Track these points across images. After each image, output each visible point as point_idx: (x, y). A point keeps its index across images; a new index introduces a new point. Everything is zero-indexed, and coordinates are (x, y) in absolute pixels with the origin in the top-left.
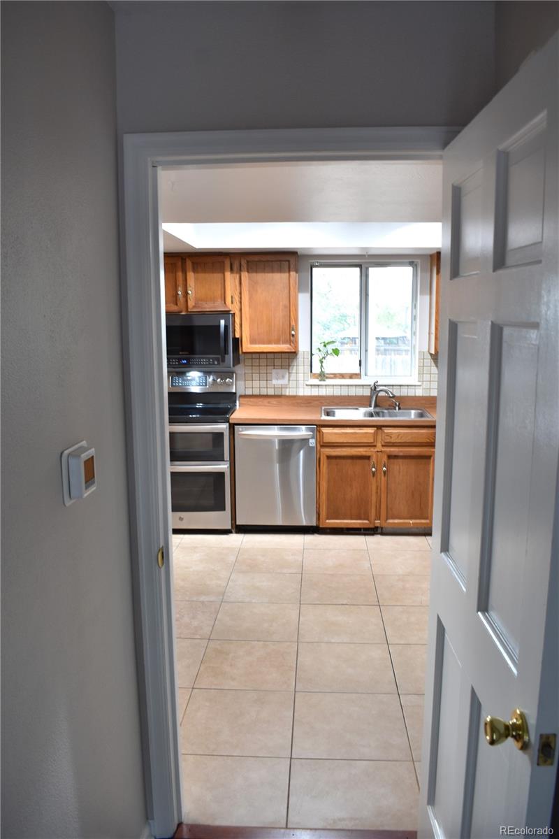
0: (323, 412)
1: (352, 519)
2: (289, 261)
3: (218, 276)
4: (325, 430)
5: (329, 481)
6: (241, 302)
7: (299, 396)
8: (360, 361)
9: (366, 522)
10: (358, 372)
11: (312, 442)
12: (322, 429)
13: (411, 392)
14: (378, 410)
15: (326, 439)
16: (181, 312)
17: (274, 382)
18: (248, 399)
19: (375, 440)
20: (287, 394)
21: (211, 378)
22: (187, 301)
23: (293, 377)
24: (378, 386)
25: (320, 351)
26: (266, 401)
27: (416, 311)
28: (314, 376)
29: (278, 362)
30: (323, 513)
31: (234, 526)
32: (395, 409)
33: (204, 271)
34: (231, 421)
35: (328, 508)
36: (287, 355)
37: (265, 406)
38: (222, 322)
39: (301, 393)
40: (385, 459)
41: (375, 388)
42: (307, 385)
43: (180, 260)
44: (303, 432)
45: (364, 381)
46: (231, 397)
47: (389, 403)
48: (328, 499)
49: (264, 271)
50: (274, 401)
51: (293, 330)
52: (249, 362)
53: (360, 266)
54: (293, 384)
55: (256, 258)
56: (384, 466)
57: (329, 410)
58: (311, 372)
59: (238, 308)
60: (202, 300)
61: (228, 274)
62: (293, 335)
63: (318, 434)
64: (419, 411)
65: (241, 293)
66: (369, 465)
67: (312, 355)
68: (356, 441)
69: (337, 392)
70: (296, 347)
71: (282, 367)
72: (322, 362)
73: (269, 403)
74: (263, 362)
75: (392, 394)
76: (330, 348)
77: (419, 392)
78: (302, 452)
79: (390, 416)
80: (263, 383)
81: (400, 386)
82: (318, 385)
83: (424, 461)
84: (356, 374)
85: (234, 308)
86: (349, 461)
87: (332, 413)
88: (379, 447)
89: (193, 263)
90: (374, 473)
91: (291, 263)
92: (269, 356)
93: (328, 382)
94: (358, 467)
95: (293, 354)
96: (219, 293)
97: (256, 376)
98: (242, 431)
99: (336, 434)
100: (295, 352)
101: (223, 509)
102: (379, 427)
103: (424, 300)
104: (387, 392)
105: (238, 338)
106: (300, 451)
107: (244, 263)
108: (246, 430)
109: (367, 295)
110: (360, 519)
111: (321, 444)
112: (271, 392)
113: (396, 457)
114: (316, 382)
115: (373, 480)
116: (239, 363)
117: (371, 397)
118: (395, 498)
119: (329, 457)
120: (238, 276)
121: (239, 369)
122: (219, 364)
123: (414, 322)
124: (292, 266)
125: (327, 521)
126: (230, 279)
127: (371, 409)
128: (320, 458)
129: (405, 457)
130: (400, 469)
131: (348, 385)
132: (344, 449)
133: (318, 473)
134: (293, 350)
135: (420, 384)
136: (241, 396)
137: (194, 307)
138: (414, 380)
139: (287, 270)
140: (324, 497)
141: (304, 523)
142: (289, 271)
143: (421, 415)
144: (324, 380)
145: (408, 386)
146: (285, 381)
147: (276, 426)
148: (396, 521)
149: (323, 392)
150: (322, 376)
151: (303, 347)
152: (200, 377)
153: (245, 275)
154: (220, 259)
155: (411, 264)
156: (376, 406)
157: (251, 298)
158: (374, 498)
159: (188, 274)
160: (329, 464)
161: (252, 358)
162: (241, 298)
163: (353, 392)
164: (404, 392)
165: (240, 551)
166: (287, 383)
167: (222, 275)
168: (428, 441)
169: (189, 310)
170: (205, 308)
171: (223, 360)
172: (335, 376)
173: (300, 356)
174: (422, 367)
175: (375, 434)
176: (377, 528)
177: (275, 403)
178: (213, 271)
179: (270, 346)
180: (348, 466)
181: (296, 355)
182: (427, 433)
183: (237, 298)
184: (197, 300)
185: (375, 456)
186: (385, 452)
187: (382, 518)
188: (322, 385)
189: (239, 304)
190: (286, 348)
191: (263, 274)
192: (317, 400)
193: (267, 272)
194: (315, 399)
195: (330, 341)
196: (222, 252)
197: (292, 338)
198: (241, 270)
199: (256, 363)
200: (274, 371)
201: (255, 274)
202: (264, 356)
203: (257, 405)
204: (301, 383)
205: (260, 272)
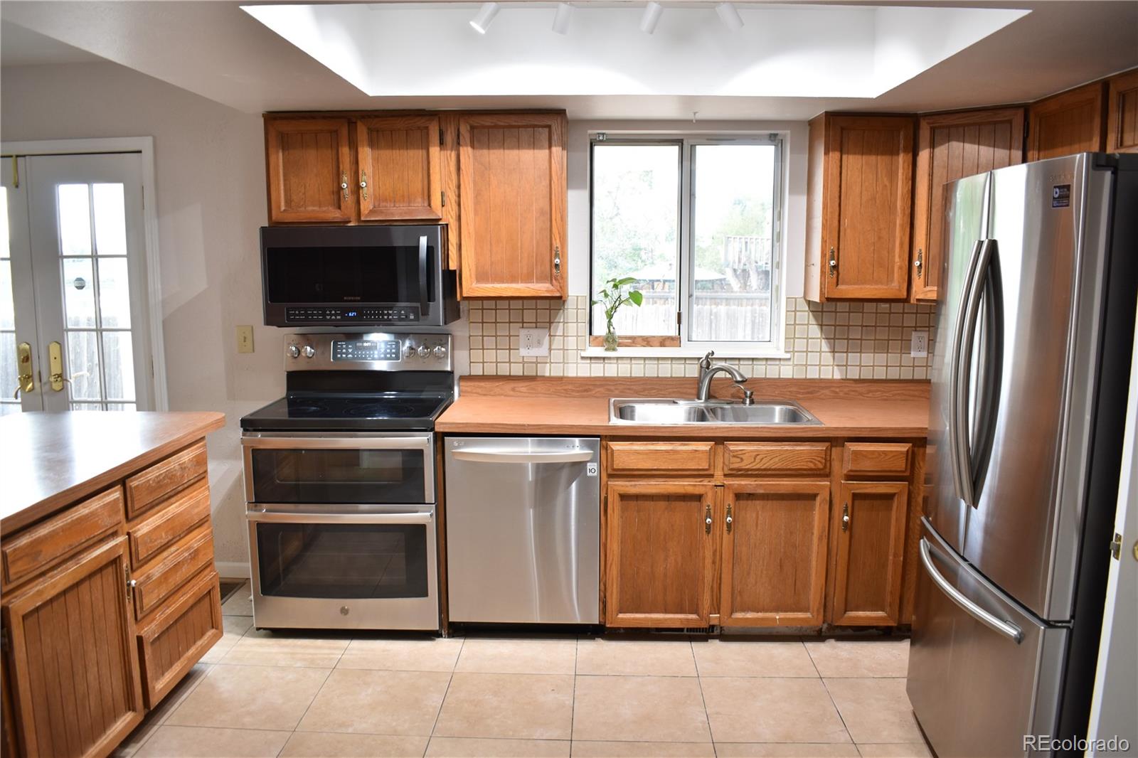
0: (612, 408)
1: (666, 612)
2: (549, 127)
3: (415, 155)
4: (616, 446)
5: (623, 542)
6: (459, 205)
7: (568, 378)
8: (679, 315)
9: (694, 616)
10: (673, 332)
11: (593, 468)
12: (610, 443)
13: (772, 372)
14: (712, 404)
15: (619, 463)
16: (350, 222)
17: (523, 352)
18: (477, 384)
19: (712, 465)
20: (547, 374)
21: (407, 343)
22: (358, 202)
23: (557, 342)
24: (712, 359)
25: (606, 295)
26: (508, 386)
27: (781, 226)
28: (597, 341)
29: (529, 316)
30: (613, 602)
31: (446, 624)
32: (744, 403)
33: (391, 145)
34: (437, 429)
35: (622, 591)
36: (546, 304)
37: (505, 396)
38: (423, 241)
39: (571, 372)
40: (730, 500)
41: (708, 364)
42: (583, 358)
43: (346, 125)
44: (575, 450)
45: (685, 351)
46: (444, 380)
47: (733, 391)
48: (622, 574)
49: (503, 145)
50: (522, 387)
51: (557, 255)
52: (476, 316)
53: (678, 142)
54: (557, 355)
55: (488, 121)
56: (729, 513)
57: (623, 405)
58: (590, 334)
59: (454, 213)
60: (386, 200)
61: (435, 151)
62: (557, 266)
63: (603, 452)
64: (791, 407)
65: (459, 187)
66: (700, 510)
67: (592, 303)
68: (675, 467)
69: (638, 371)
70: (563, 287)
71: (537, 325)
72: (610, 317)
73: (513, 389)
74: (503, 316)
75: (741, 376)
76: (626, 289)
77: (787, 372)
78: (574, 485)
79: (737, 419)
80: (503, 355)
81: (753, 359)
82: (604, 358)
83: (800, 504)
84: (672, 338)
85: (448, 216)
86: (662, 504)
87: (629, 411)
88: (719, 478)
89: (370, 131)
90: (708, 527)
91: (553, 128)
92: (514, 304)
93: (622, 352)
94: (680, 514)
95: (557, 302)
96: (418, 185)
97: (489, 342)
98: (459, 447)
99: (637, 452)
100: (560, 298)
101: (424, 593)
102: (719, 440)
103: (795, 205)
104: (731, 373)
105: (455, 271)
106: (572, 484)
107: (464, 129)
108: (466, 445)
109: (692, 195)
110: (681, 610)
111: (610, 471)
112: (517, 370)
113: (751, 496)
114: (599, 351)
115: (708, 540)
116: (457, 317)
117: (699, 381)
118: (749, 574)
119: (624, 497)
120: (454, 154)
121: (459, 329)
122: (417, 319)
123: (776, 244)
124: (555, 137)
125: (621, 616)
126: (440, 158)
127: (701, 403)
128: (606, 498)
129: (766, 497)
130: (757, 517)
131: (658, 359)
132: (653, 482)
133: (604, 525)
134: (558, 295)
135: (788, 356)
136: (462, 378)
137: (371, 212)
138: (776, 349)
139: (547, 144)
140: (614, 571)
141: (578, 620)
142: (550, 147)
143: (794, 417)
144: (614, 350)
145: (767, 359)
146: (542, 351)
147: (529, 439)
148: (750, 615)
149: (611, 371)
150: (611, 341)
151: (576, 288)
152: (386, 343)
153: (467, 152)
154: (421, 122)
155: (773, 139)
156: (710, 396)
157: (478, 194)
158: (708, 574)
159: (360, 150)
160: (623, 510)
161: (483, 309)
162: (459, 196)
163: (666, 371)
164: (760, 371)
165: (452, 679)
166: (546, 353)
167: (424, 152)
168: (812, 466)
169: (363, 219)
170: (393, 214)
171: (425, 313)
172: (634, 341)
173: (570, 304)
174: (791, 326)
175: (712, 453)
176: (712, 627)
177: (524, 389)
178: (407, 145)
179: (514, 285)
180: (661, 516)
181: (564, 302)
182: (810, 452)
183: (451, 196)
184: (379, 199)
185: (710, 495)
186: (730, 486)
187: (722, 609)
188: (609, 358)
189: (455, 207)
190: (541, 288)
191: (502, 151)
192: (601, 386)
193: (509, 148)
194: (598, 383)
195: (623, 277)
196: (424, 110)
197: (554, 271)
198: (459, 144)
199: (490, 316)
200: (523, 333)
201: (485, 152)
202: (505, 304)
203: (492, 393)
204: (572, 355)
205: (494, 148)
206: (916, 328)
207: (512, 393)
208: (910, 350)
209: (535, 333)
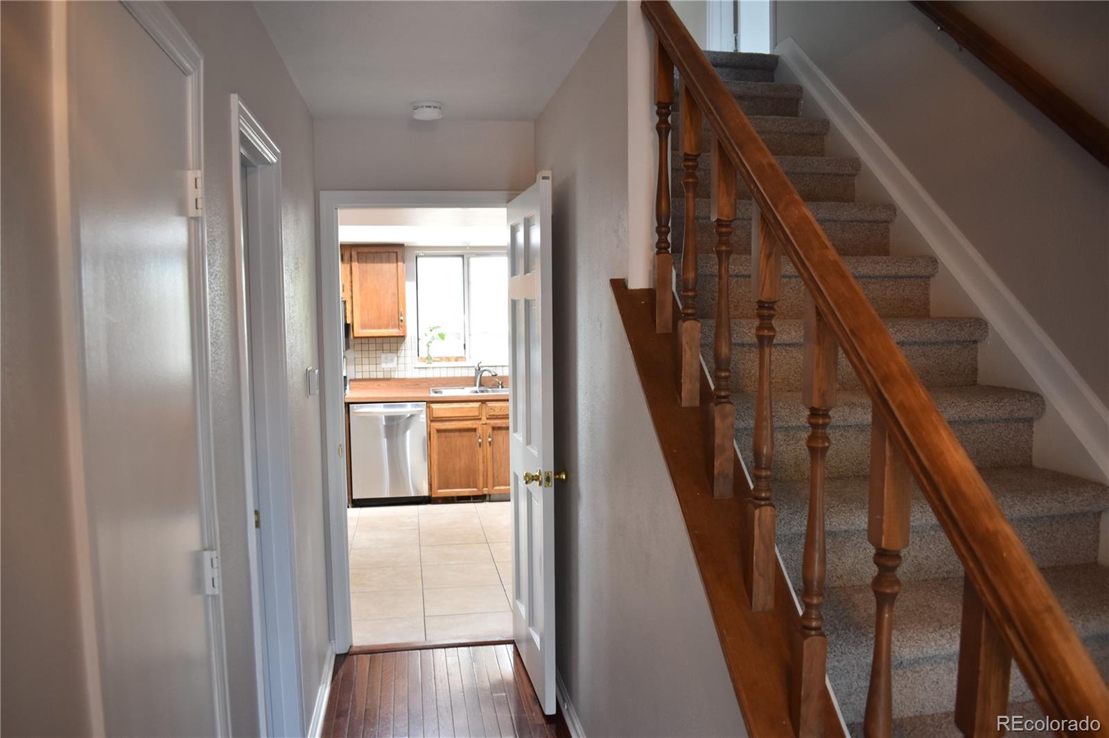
0: (431, 390)
1: (461, 488)
2: (397, 253)
4: (434, 406)
5: (439, 454)
6: (352, 291)
7: (407, 379)
8: (464, 345)
9: (475, 489)
10: (462, 354)
11: (422, 417)
12: (432, 405)
14: (482, 388)
15: (436, 414)
17: (384, 366)
18: (358, 382)
19: (480, 413)
20: (396, 377)
23: (401, 360)
24: (481, 366)
25: (426, 335)
26: (376, 384)
28: (423, 360)
29: (386, 347)
30: (435, 484)
31: (351, 500)
32: (498, 387)
34: (346, 401)
35: (440, 478)
36: (395, 339)
37: (375, 389)
39: (409, 376)
40: (490, 430)
41: (479, 368)
42: (415, 368)
45: (468, 362)
47: (493, 382)
48: (439, 470)
49: (373, 261)
50: (383, 384)
51: (401, 315)
52: (358, 347)
53: (462, 256)
54: (401, 367)
55: (366, 250)
56: (490, 437)
57: (436, 389)
58: (419, 355)
59: (349, 295)
62: (402, 321)
63: (428, 409)
65: (351, 282)
66: (475, 436)
67: (418, 339)
68: (463, 415)
69: (444, 374)
70: (405, 331)
71: (390, 351)
72: (428, 346)
73: (379, 385)
74: (372, 347)
75: (495, 374)
76: (436, 332)
79: (493, 392)
80: (373, 367)
81: (503, 366)
82: (425, 368)
85: (346, 297)
86: (457, 434)
87: (439, 390)
88: (484, 420)
90: (480, 444)
92: (378, 340)
93: (435, 364)
94: (465, 438)
95: (402, 338)
97: (365, 361)
98: (357, 408)
99: (444, 409)
102: (483, 402)
104: (488, 372)
105: (350, 323)
107: (354, 254)
108: (361, 407)
110: (469, 488)
111: (431, 418)
112: (380, 375)
113: (499, 428)
114: (424, 365)
115: (480, 450)
116: (350, 348)
117: (476, 377)
118: (501, 467)
119: (439, 431)
120: (348, 266)
121: (349, 354)
124: (399, 257)
125: (439, 491)
126: (342, 268)
127: (476, 387)
128: (430, 432)
130: (503, 439)
131: (454, 368)
132: (453, 423)
133: (429, 446)
134: (402, 335)
136: (351, 380)
139: (395, 261)
140: (435, 468)
142: (397, 262)
146: (393, 365)
148: (502, 487)
149: (430, 374)
150: (429, 359)
151: (410, 331)
153: (355, 265)
156: (481, 385)
157: (361, 285)
158: (481, 468)
160: (438, 437)
161: (361, 343)
162: (352, 286)
163: (459, 374)
172: (441, 359)
173: (408, 340)
175: (480, 408)
176: (485, 495)
177: (384, 385)
179: (380, 331)
180: (457, 440)
183: (348, 286)
185: (480, 429)
186: (489, 424)
187: (489, 486)
188: (429, 368)
189: (350, 292)
190: (394, 332)
191: (373, 264)
192: (425, 382)
193: (377, 263)
194: (423, 381)
195: (435, 326)
197: (400, 323)
198: (351, 261)
199: (365, 347)
200: (383, 356)
201: (364, 265)
202: (373, 340)
204: (409, 366)
205: (369, 263)
209: (390, 356)
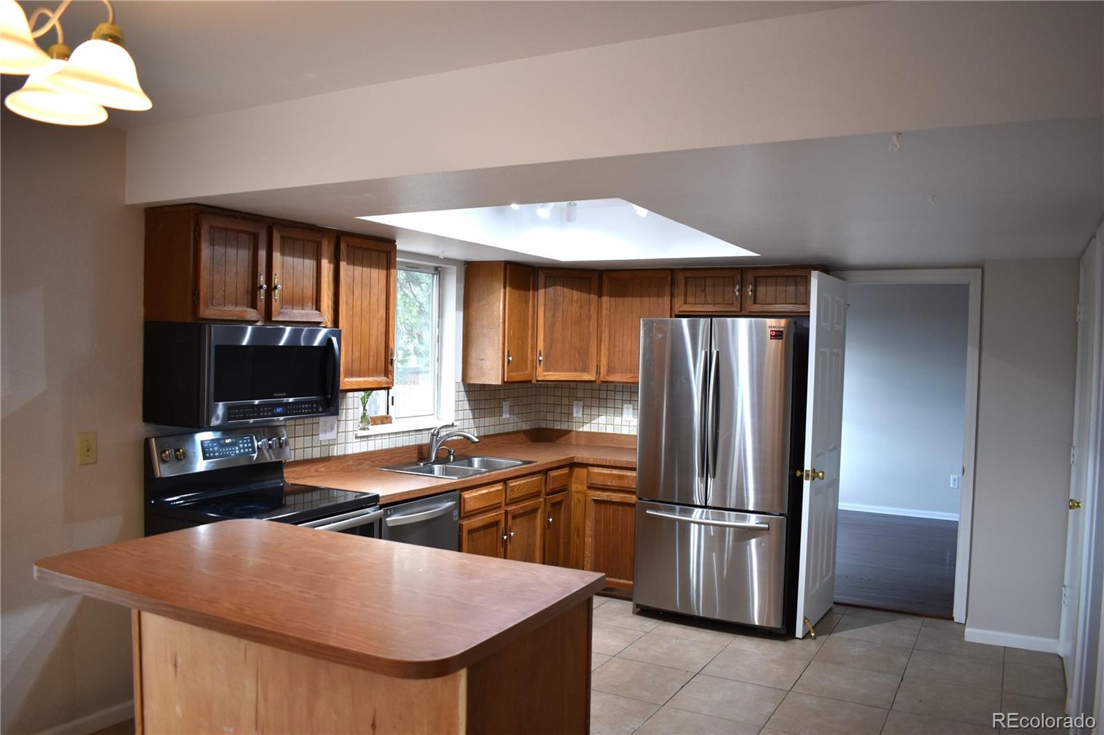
2: (388, 253)
4: (466, 495)
7: (349, 456)
11: (456, 515)
12: (463, 493)
15: (468, 507)
17: (322, 437)
19: (502, 498)
20: (335, 454)
23: (342, 426)
26: (313, 468)
38: (335, 342)
39: (349, 450)
40: (510, 520)
42: (356, 437)
49: (361, 263)
50: (322, 467)
51: (392, 354)
54: (341, 437)
55: (357, 242)
56: (511, 530)
62: (392, 363)
65: (335, 296)
66: (497, 533)
68: (489, 504)
70: (393, 380)
71: (329, 413)
73: (316, 471)
80: (308, 441)
83: (532, 516)
84: (387, 417)
86: (482, 533)
88: (505, 507)
89: (282, 238)
90: (505, 542)
91: (391, 256)
93: (373, 430)
94: (488, 538)
96: (310, 291)
97: (299, 430)
99: (475, 497)
102: (505, 481)
107: (344, 248)
112: (317, 454)
115: (502, 551)
119: (469, 531)
122: (324, 411)
123: (437, 344)
128: (460, 536)
129: (522, 515)
132: (480, 518)
134: (391, 385)
135: (456, 423)
137: (280, 313)
142: (388, 268)
144: (368, 429)
149: (372, 446)
150: (364, 422)
153: (343, 267)
155: (436, 270)
157: (346, 305)
166: (335, 436)
170: (295, 317)
171: (329, 405)
174: (457, 402)
175: (502, 491)
177: (323, 469)
180: (481, 540)
183: (330, 302)
191: (361, 268)
192: (369, 459)
193: (365, 267)
194: (366, 457)
196: (314, 226)
201: (352, 267)
203: (303, 476)
204: (351, 436)
205: (357, 265)
206: (504, 399)
207: (315, 474)
208: (502, 413)
209: (328, 420)
